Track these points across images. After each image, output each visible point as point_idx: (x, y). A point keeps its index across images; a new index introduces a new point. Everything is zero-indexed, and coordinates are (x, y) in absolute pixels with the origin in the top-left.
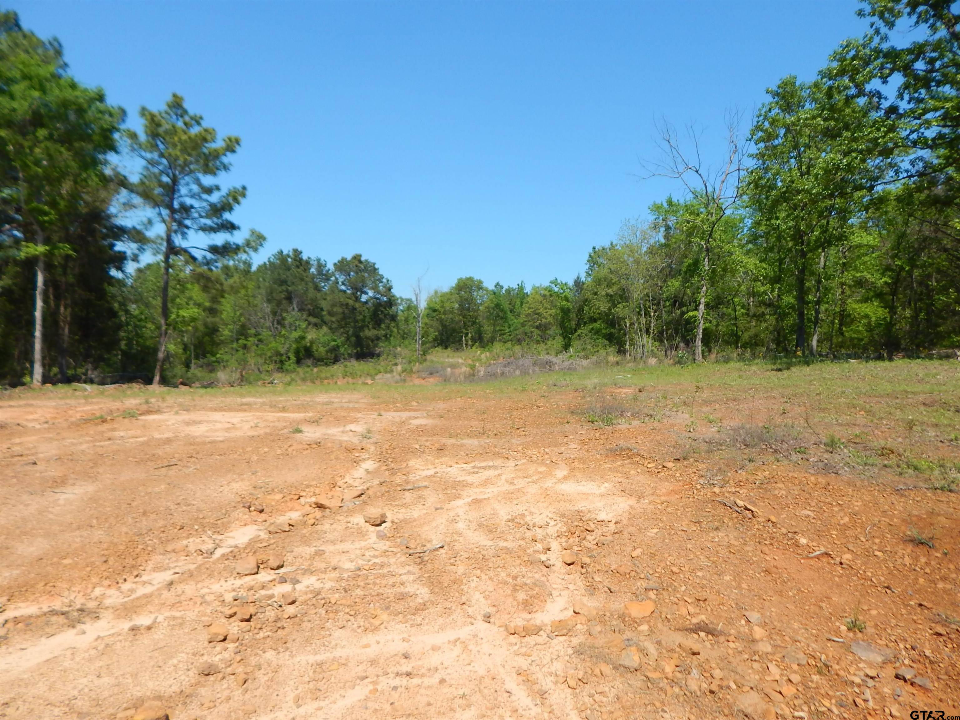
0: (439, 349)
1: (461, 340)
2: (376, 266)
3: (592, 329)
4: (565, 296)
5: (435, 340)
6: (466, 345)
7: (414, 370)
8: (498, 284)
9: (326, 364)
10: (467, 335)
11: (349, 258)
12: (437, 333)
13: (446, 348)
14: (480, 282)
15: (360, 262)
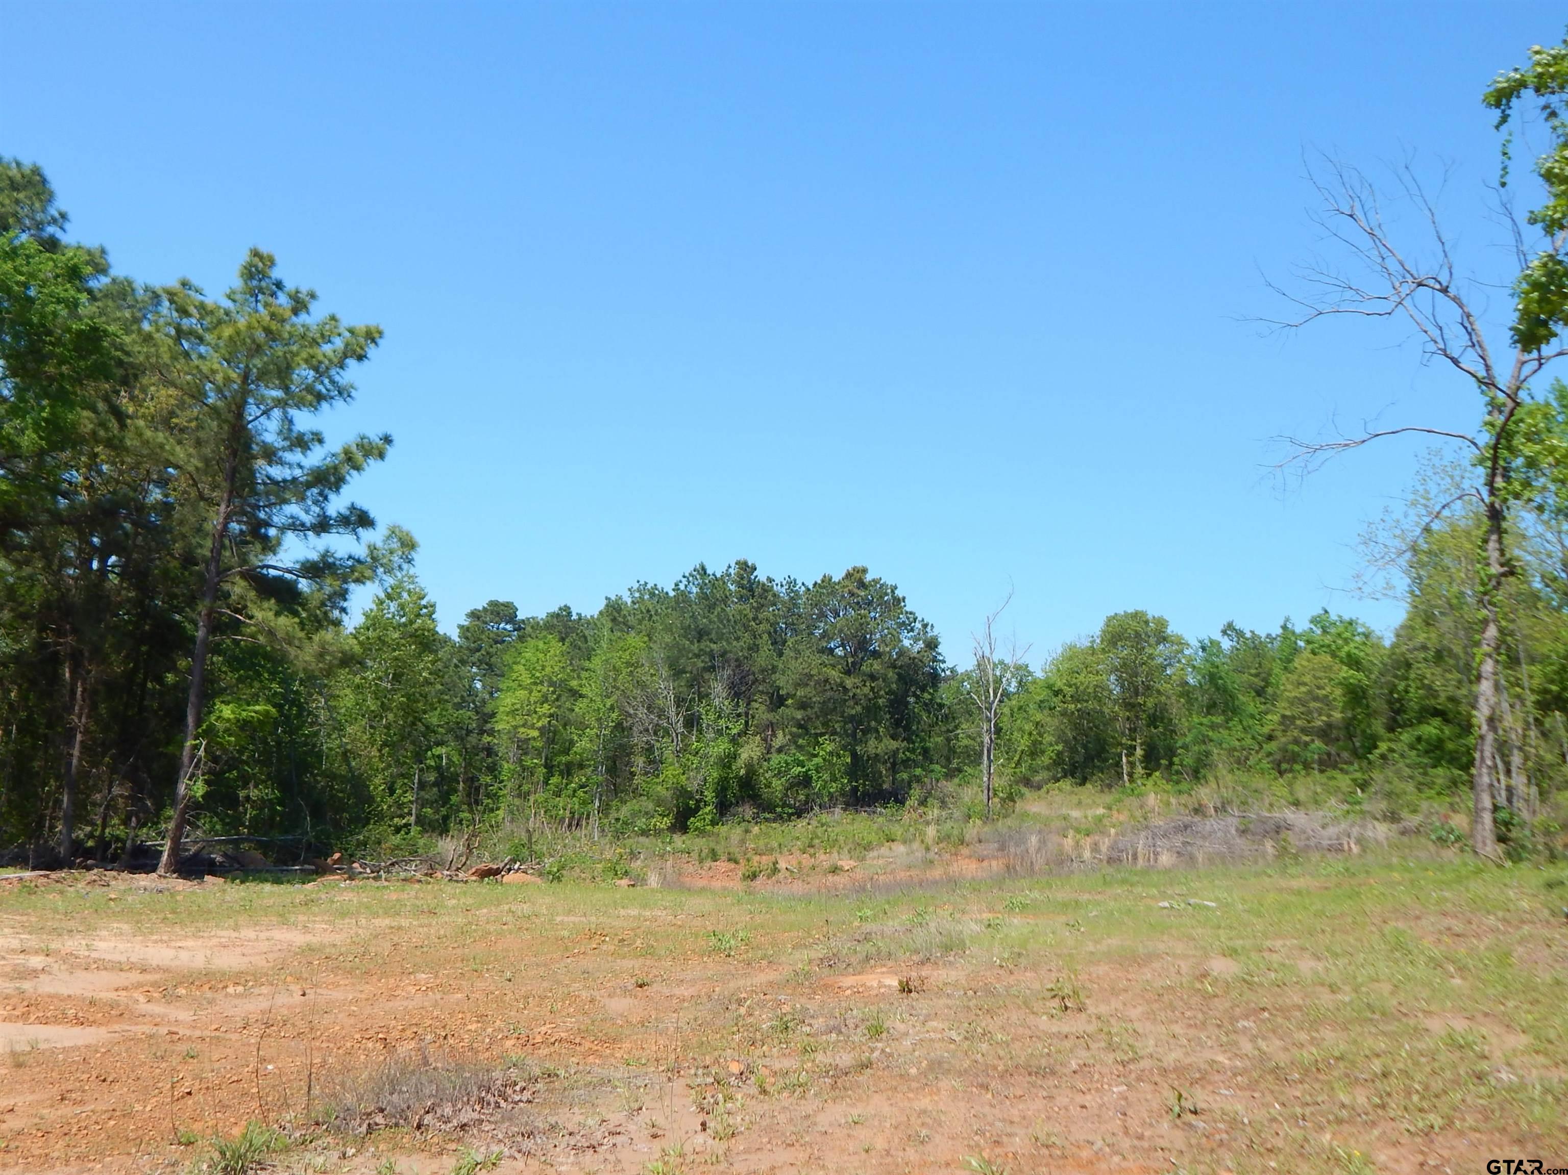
0: (1066, 785)
1: (1118, 764)
2: (899, 593)
3: (1419, 739)
4: (1349, 655)
5: (1058, 761)
6: (1130, 775)
7: (967, 838)
8: (1230, 626)
9: (779, 818)
10: (1131, 750)
11: (838, 576)
12: (1060, 747)
13: (1083, 782)
14: (1162, 623)
15: (862, 585)
